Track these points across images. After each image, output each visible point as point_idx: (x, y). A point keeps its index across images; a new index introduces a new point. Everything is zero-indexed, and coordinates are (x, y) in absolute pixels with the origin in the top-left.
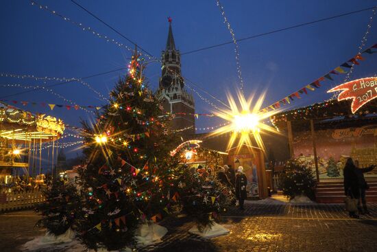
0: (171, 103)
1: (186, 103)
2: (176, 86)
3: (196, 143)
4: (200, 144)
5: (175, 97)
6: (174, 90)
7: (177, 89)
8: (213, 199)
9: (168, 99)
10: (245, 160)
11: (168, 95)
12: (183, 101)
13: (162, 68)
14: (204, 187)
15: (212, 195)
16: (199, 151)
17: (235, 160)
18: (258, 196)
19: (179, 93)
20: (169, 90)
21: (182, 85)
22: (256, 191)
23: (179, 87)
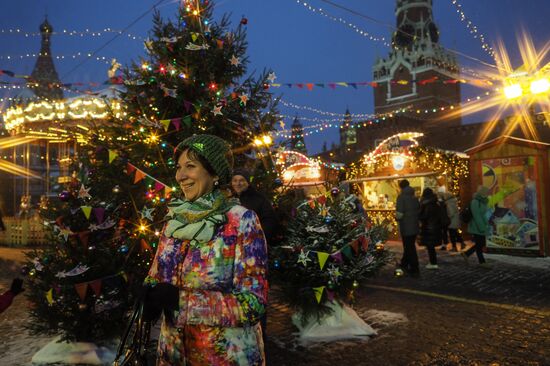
0: (413, 73)
1: (443, 72)
2: (422, 41)
3: (411, 139)
4: (418, 139)
5: (421, 62)
6: (420, 49)
7: (424, 46)
8: (323, 257)
9: (408, 66)
10: (507, 170)
11: (408, 60)
12: (436, 68)
13: (397, 14)
14: (310, 229)
15: (322, 248)
16: (417, 153)
17: (485, 170)
18: (537, 248)
19: (429, 53)
20: (410, 50)
21: (435, 38)
22: (533, 238)
23: (429, 42)
